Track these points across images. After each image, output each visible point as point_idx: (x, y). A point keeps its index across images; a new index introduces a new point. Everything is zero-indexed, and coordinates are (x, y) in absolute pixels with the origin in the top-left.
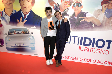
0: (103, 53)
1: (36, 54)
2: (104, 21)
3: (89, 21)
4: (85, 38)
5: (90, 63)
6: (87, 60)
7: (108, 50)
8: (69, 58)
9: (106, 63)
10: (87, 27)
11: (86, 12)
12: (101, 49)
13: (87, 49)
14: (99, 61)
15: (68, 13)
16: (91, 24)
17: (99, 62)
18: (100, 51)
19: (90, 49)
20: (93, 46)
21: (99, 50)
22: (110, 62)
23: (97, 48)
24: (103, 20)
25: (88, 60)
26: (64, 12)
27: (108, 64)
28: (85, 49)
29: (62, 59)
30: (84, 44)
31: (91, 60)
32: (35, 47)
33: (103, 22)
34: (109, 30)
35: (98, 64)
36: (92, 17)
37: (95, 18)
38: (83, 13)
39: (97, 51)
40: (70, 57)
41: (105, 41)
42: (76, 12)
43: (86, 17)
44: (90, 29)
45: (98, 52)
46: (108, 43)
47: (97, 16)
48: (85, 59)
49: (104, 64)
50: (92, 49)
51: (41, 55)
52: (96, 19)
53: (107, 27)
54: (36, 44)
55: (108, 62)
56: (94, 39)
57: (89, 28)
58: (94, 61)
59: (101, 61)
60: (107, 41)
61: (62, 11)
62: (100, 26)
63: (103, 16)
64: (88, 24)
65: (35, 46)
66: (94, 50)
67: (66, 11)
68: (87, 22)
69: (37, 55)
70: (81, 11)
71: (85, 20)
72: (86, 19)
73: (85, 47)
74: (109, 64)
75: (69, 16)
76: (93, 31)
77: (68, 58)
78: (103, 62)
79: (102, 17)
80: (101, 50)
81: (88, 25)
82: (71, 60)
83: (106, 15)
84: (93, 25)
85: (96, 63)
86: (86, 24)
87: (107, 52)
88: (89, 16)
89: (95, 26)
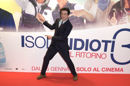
0: (100, 58)
1: (8, 69)
2: (98, 15)
3: (79, 16)
4: (76, 40)
5: (84, 72)
6: (80, 69)
7: (105, 53)
8: (56, 70)
9: (104, 70)
10: (77, 24)
11: (74, 3)
12: (96, 52)
13: (79, 55)
14: (95, 68)
15: (49, 5)
16: (81, 19)
17: (96, 70)
18: (96, 56)
19: (83, 54)
20: (86, 49)
21: (95, 54)
22: (108, 69)
23: (91, 52)
24: (96, 13)
25: (82, 69)
26: (44, 4)
27: (106, 71)
28: (77, 55)
29: (47, 72)
30: (75, 48)
31: (85, 68)
32: (5, 59)
33: (96, 16)
34: (104, 27)
35: (95, 72)
36: (83, 10)
37: (86, 11)
38: (70, 4)
39: (92, 56)
40: (58, 68)
41: (101, 41)
42: (60, 3)
43: (75, 10)
44: (81, 26)
45: (94, 57)
46: (104, 43)
47: (89, 8)
48: (77, 68)
49: (101, 72)
50: (85, 54)
51: (16, 69)
52: (87, 13)
53: (102, 23)
54: (6, 53)
55: (106, 68)
56: (87, 40)
57: (79, 25)
58: (89, 69)
59: (98, 68)
60: (103, 41)
61: (40, 2)
62: (93, 22)
63: (96, 9)
64: (78, 19)
65: (5, 56)
66: (89, 55)
67: (46, 2)
68: (76, 17)
69: (10, 69)
70: (68, 2)
71: (74, 15)
72: (75, 13)
73: (77, 52)
74: (108, 71)
75: (51, 9)
76: (85, 29)
77: (55, 68)
78: (100, 69)
79: (94, 10)
80: (97, 54)
81: (78, 21)
82: (60, 72)
83: (100, 7)
84: (85, 21)
85: (92, 72)
86: (75, 21)
87: (104, 56)
88: (78, 9)
89: (87, 21)
